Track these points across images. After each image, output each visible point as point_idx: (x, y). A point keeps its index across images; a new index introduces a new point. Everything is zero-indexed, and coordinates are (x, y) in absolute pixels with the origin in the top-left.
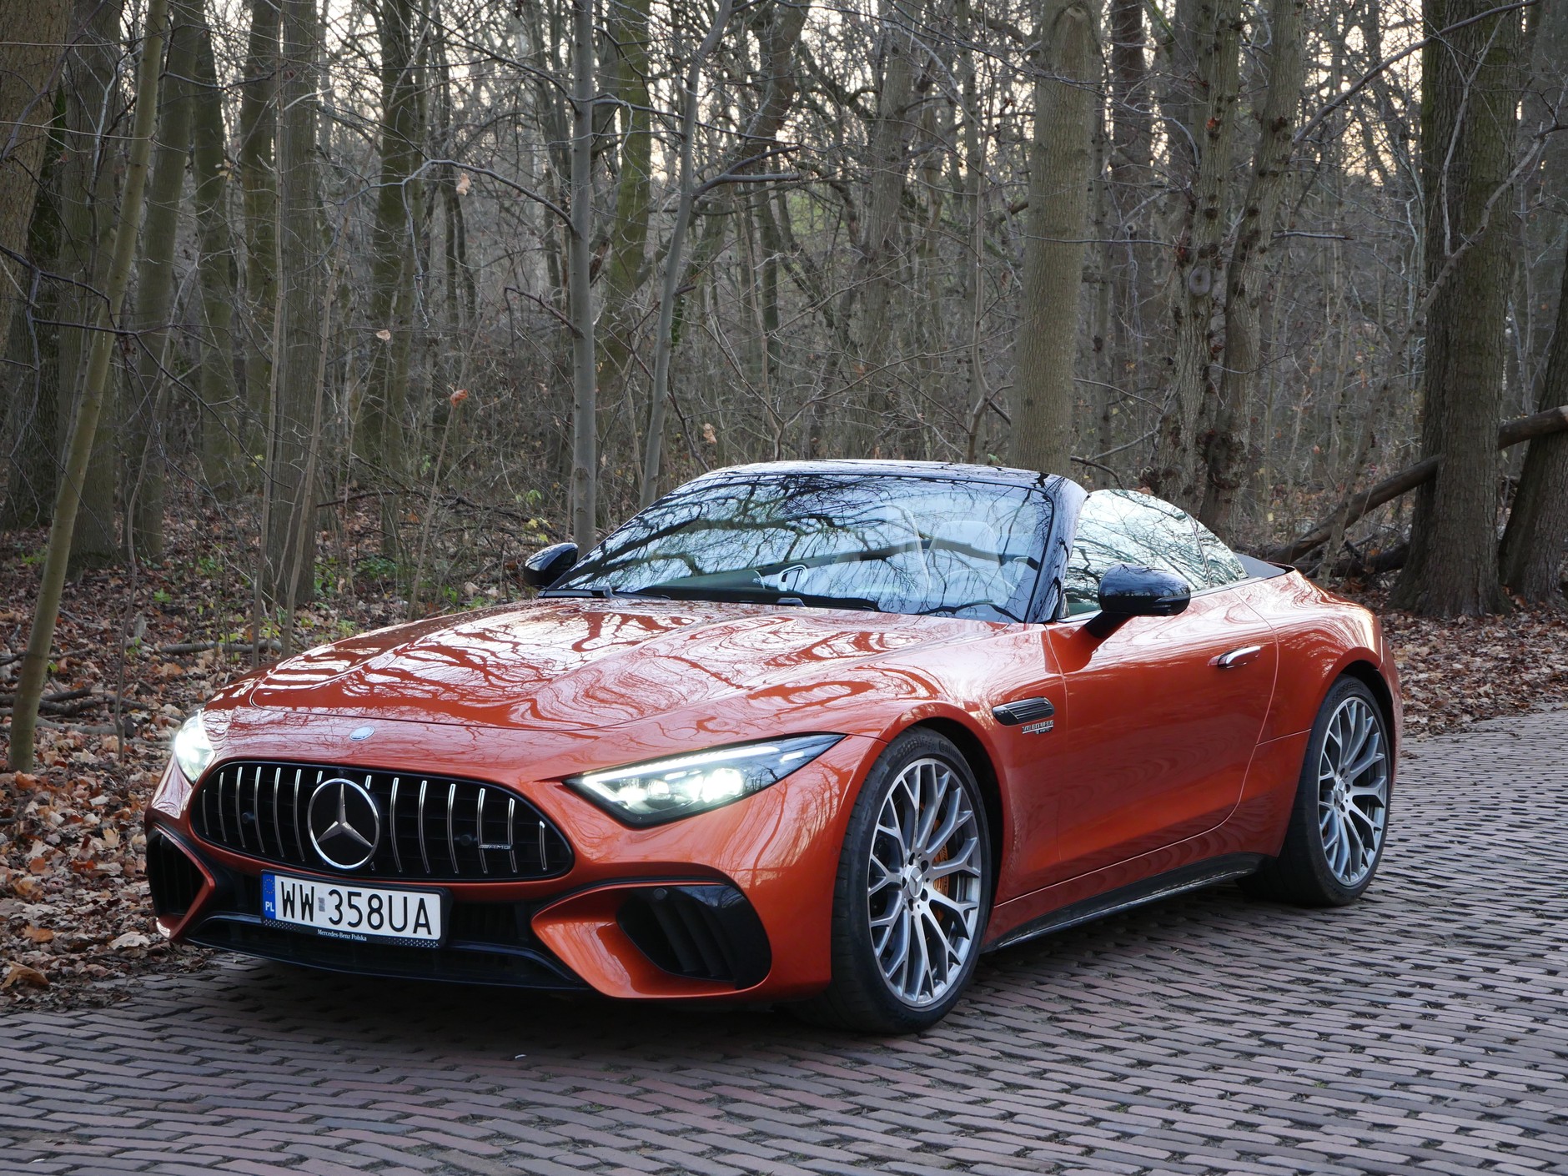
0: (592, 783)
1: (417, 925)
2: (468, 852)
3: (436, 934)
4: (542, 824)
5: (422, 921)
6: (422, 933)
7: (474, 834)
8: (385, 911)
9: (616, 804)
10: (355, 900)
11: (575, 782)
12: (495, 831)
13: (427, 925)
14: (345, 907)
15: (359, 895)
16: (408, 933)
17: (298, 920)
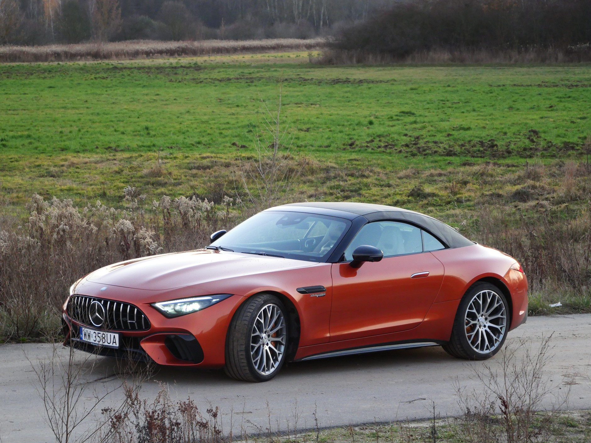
0: (159, 305)
1: (113, 342)
2: (125, 323)
3: (118, 345)
4: (143, 316)
5: (114, 341)
6: (114, 345)
7: (127, 318)
8: (106, 338)
9: (164, 311)
10: (99, 335)
11: (153, 305)
12: (132, 318)
13: (115, 342)
14: (97, 337)
15: (100, 333)
16: (111, 345)
17: (87, 340)
